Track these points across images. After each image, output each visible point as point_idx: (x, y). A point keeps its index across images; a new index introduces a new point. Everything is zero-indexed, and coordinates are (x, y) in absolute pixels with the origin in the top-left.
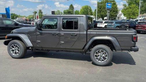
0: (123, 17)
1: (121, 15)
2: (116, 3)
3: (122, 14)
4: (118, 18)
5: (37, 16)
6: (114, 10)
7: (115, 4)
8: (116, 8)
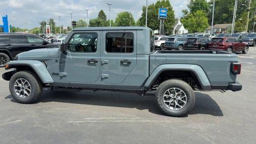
0: (183, 30)
1: (179, 26)
2: (172, 8)
3: (181, 25)
4: (175, 32)
5: (48, 29)
6: (170, 19)
7: (170, 9)
8: (172, 15)
